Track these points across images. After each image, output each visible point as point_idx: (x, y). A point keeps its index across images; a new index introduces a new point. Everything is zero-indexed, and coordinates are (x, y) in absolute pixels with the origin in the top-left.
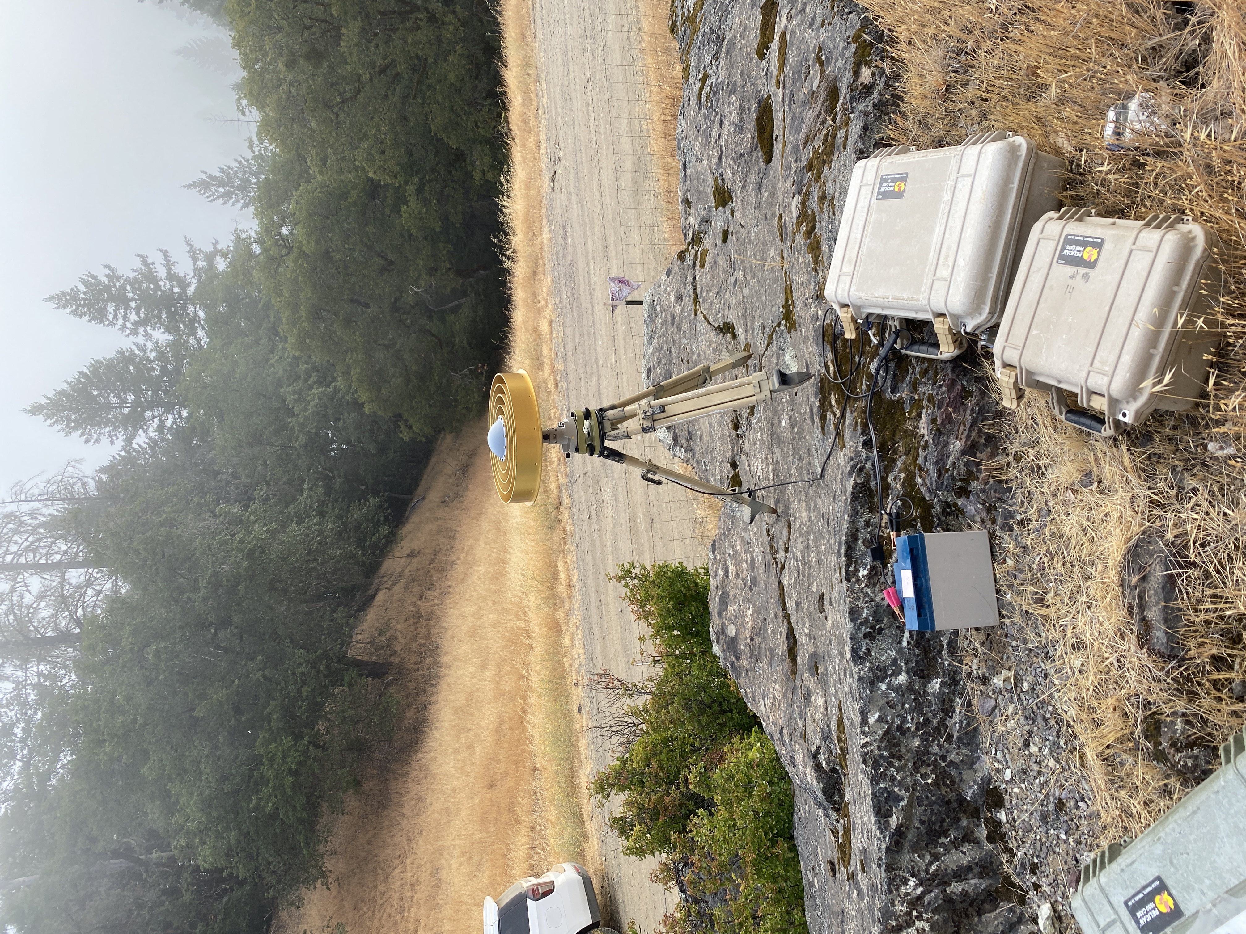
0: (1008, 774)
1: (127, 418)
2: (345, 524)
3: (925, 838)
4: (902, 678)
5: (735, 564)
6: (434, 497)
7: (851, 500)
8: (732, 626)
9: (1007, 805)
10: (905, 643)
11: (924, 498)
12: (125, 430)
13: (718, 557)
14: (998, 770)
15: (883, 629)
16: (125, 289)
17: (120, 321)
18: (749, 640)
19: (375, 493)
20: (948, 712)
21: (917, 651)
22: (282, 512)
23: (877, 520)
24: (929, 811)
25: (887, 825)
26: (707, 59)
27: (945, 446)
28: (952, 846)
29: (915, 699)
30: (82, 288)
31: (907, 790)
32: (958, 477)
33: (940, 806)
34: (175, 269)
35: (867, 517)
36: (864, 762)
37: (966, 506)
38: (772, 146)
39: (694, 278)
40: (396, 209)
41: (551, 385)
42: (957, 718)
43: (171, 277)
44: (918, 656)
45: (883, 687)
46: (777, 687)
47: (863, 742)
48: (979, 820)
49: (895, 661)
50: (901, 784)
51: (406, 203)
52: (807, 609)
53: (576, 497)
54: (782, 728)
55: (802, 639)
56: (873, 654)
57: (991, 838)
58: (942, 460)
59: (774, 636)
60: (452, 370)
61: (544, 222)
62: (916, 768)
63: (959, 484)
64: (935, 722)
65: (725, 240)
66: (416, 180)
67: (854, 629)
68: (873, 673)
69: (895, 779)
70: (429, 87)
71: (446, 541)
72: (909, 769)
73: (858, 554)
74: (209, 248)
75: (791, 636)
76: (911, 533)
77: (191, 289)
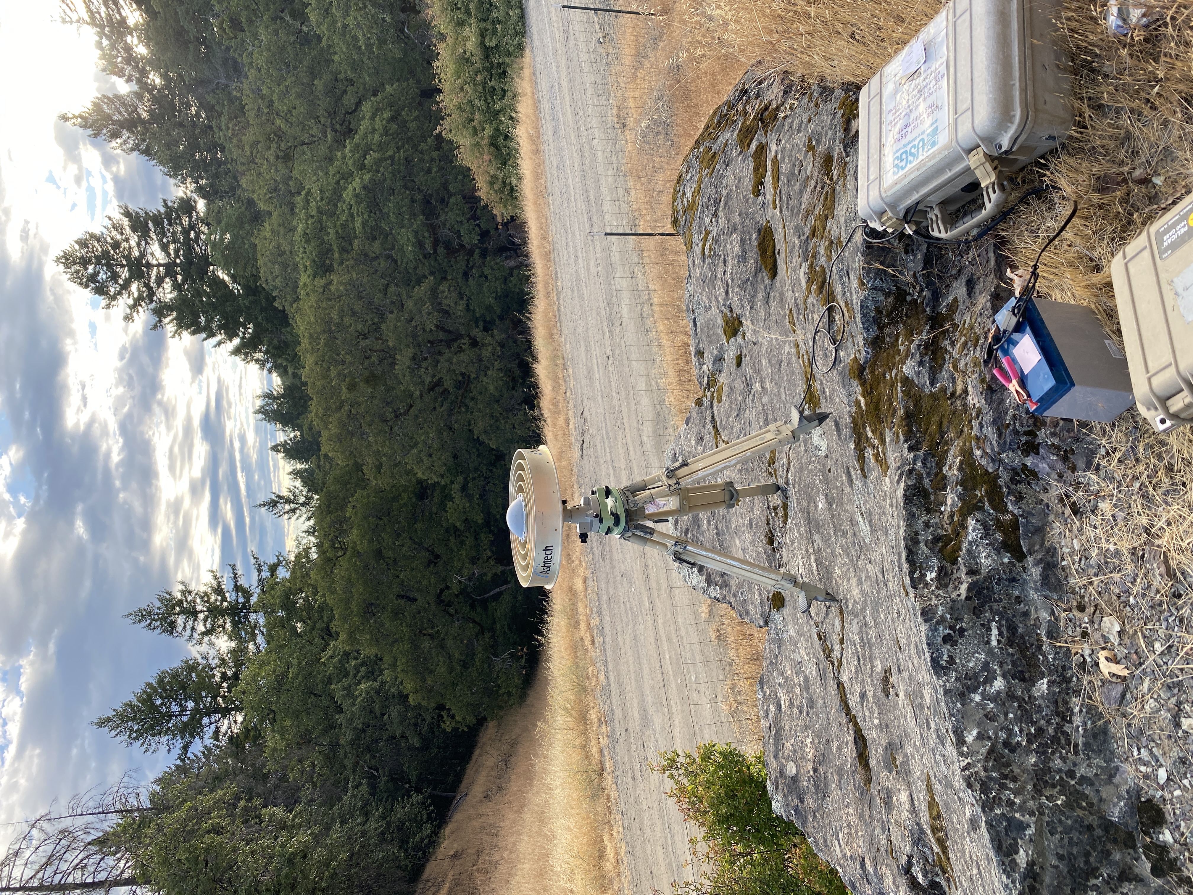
0: (1163, 776)
1: (185, 725)
2: (389, 824)
3: (1068, 881)
4: (999, 684)
5: (788, 693)
6: (477, 790)
7: (905, 503)
8: (792, 764)
9: (1170, 818)
10: (994, 643)
11: (987, 471)
12: (182, 738)
13: (768, 693)
14: (1146, 776)
15: (965, 630)
16: (194, 602)
17: (189, 631)
18: (812, 773)
19: (418, 791)
20: (1066, 716)
21: (1011, 650)
22: (325, 814)
23: (937, 520)
24: (1066, 840)
25: (1014, 864)
26: (707, 220)
27: (1000, 403)
28: (1107, 888)
29: (1019, 707)
30: (158, 604)
31: (1032, 814)
32: (1021, 430)
33: (1080, 833)
34: (241, 582)
35: (926, 518)
36: (969, 786)
37: (1037, 466)
38: (775, 261)
39: (713, 417)
40: (442, 506)
41: (588, 643)
42: (1077, 720)
43: (237, 588)
44: (1013, 655)
45: (977, 698)
46: (851, 811)
47: (963, 764)
48: (1136, 852)
49: (986, 666)
50: (1022, 808)
51: (452, 499)
52: (874, 696)
53: (618, 758)
54: (863, 859)
55: (872, 735)
56: (958, 661)
57: (1157, 871)
58: (999, 418)
59: (840, 752)
60: (494, 655)
61: (576, 487)
62: (1038, 791)
63: (1024, 439)
64: (1051, 730)
65: (739, 364)
66: (460, 479)
67: (931, 630)
68: (962, 684)
69: (1013, 803)
70: (473, 399)
71: (488, 839)
72: (1029, 792)
73: (921, 558)
74: (273, 560)
75: (860, 740)
76: (978, 515)
77: (254, 600)
